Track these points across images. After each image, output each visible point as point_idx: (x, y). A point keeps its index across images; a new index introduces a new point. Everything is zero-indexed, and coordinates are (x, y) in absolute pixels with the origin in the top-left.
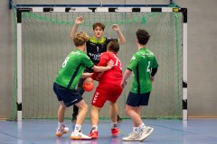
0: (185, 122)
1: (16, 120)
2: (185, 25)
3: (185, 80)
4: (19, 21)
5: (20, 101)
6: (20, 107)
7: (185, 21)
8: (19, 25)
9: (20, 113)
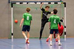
0: (65, 39)
1: (11, 38)
2: (65, 8)
3: (65, 25)
4: (12, 7)
5: (12, 32)
6: (12, 34)
7: (65, 6)
8: (12, 8)
9: (12, 36)
